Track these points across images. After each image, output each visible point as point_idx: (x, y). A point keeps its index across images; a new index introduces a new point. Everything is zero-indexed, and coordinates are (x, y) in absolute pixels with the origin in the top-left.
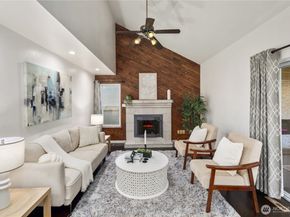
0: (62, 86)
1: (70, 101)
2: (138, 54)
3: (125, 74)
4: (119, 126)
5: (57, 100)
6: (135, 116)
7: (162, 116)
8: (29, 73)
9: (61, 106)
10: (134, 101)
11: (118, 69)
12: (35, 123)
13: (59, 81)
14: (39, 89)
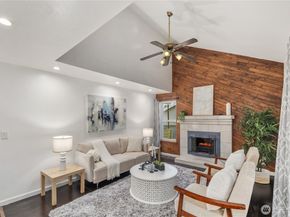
0: (116, 106)
1: (125, 117)
2: (192, 68)
3: (181, 90)
4: (174, 140)
5: (111, 117)
6: (189, 132)
7: (219, 134)
8: (89, 101)
9: (115, 121)
10: (187, 117)
11: (175, 86)
12: (94, 130)
13: (113, 103)
14: (97, 110)
